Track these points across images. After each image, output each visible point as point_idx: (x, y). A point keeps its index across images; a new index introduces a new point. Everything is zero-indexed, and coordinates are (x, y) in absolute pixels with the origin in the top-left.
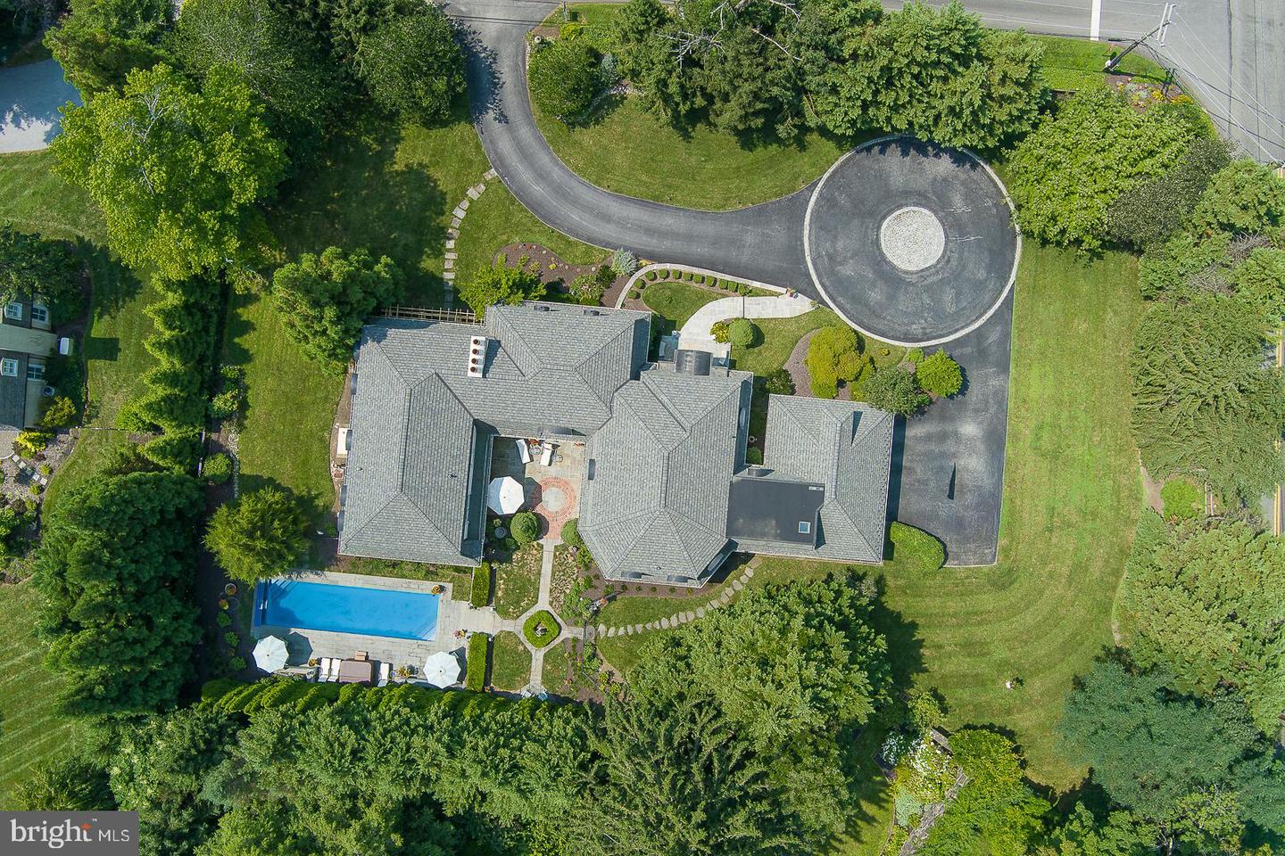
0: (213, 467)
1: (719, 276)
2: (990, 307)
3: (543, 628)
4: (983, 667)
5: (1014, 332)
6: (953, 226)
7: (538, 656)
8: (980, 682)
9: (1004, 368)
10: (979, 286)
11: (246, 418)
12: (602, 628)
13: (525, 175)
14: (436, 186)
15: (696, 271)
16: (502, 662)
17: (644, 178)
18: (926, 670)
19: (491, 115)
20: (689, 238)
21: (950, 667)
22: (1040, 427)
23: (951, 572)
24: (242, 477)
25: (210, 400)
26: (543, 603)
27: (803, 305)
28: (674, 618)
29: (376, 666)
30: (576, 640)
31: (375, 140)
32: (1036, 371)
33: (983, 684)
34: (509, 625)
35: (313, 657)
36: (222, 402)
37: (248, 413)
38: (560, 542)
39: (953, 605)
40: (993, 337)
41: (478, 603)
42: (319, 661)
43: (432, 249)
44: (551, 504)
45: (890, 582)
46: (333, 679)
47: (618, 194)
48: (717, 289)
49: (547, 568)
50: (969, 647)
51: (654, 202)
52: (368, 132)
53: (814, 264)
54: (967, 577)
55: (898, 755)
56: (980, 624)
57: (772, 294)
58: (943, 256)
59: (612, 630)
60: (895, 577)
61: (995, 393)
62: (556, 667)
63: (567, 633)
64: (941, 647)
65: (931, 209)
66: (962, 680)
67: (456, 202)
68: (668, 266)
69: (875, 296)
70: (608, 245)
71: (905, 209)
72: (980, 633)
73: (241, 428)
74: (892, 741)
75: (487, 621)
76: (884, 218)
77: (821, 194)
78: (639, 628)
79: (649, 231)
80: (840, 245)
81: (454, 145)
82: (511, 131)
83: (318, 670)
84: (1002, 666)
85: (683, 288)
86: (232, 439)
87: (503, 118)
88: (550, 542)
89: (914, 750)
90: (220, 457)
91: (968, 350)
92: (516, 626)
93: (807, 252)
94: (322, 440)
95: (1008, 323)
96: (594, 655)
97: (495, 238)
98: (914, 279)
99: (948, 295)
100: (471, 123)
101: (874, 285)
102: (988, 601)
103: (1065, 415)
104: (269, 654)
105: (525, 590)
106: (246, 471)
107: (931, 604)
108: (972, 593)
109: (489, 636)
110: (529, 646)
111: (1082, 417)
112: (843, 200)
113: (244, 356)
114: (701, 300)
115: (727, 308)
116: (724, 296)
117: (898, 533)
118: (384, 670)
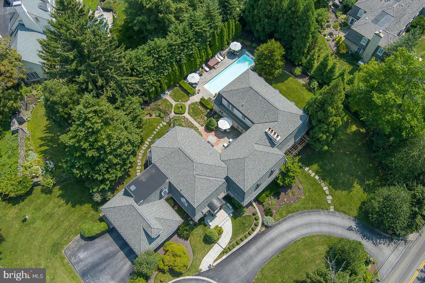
0: (298, 71)
1: (237, 247)
3: (180, 109)
7: (174, 103)
11: (306, 89)
12: (165, 124)
13: (324, 218)
23: (76, 234)
25: (318, 82)
26: (186, 115)
27: (204, 266)
30: (169, 115)
34: (189, 102)
35: (226, 57)
36: (315, 84)
38: (199, 130)
41: (202, 99)
44: (212, 137)
46: (216, 56)
47: (295, 242)
48: (234, 242)
49: (195, 123)
51: (282, 251)
54: (69, 238)
55: (47, 164)
57: (217, 260)
59: (161, 125)
60: (93, 215)
62: (167, 105)
63: (172, 114)
67: (330, 190)
68: (255, 233)
73: (304, 85)
74: (52, 166)
83: (222, 55)
85: (244, 231)
86: (302, 81)
87: (350, 229)
88: (202, 129)
89: (42, 169)
90: (300, 74)
92: (187, 104)
96: (160, 116)
97: (309, 192)
104: (236, 46)
106: (291, 78)
108: (63, 234)
109: (191, 96)
110: (179, 103)
115: (225, 240)
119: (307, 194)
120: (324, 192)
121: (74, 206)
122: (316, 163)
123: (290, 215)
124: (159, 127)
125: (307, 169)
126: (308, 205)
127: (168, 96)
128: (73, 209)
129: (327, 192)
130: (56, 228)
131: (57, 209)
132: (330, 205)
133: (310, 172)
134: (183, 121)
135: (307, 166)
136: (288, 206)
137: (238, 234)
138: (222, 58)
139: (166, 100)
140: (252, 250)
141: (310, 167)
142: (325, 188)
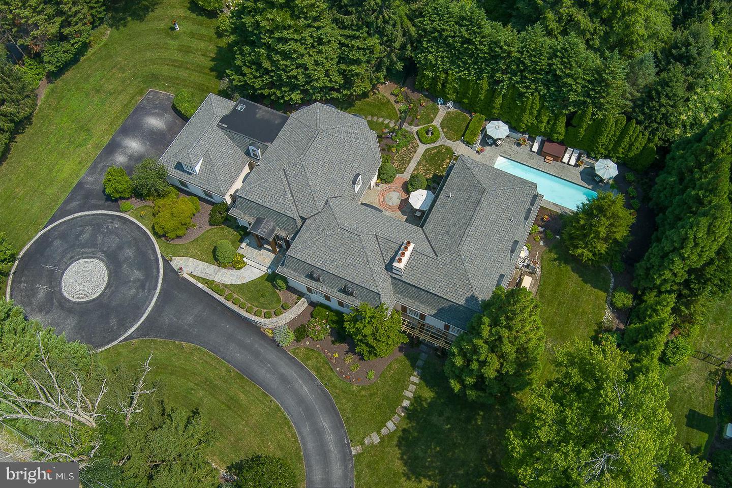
0: (625, 300)
1: (221, 299)
2: (65, 221)
3: (428, 135)
4: (187, 40)
6: (54, 279)
7: (437, 122)
9: (80, 185)
12: (392, 125)
14: (403, 454)
15: (236, 308)
16: (459, 127)
20: (231, 337)
24: (606, 291)
26: (422, 148)
27: (177, 262)
29: (540, 152)
30: (410, 124)
33: (191, 33)
35: (580, 168)
37: (593, 333)
38: (398, 175)
42: (576, 165)
44: (397, 198)
46: (570, 150)
47: (266, 392)
48: (227, 292)
49: (412, 165)
50: (188, 51)
51: (243, 375)
56: (176, 61)
58: (73, 262)
59: (386, 122)
61: (93, 173)
62: (428, 115)
63: (415, 129)
65: (62, 294)
66: (201, 38)
68: (254, 318)
69: (129, 252)
70: (291, 359)
71: (78, 300)
72: (178, 56)
73: (600, 324)
75: (460, 149)
76: (94, 300)
78: (369, 118)
79: (256, 355)
83: (578, 159)
84: (176, 38)
85: (250, 300)
88: (405, 177)
90: (619, 305)
92: (444, 142)
93: (156, 295)
96: (402, 113)
98: (100, 254)
99: (86, 236)
102: (165, 71)
105: (431, 158)
107: (196, 78)
109: (463, 141)
110: (440, 129)
114: (242, 288)
115: (226, 277)
116: (225, 286)
118: (535, 148)
119: (363, 393)
120: (383, 424)
121: (212, 69)
122: (436, 393)
123: (314, 373)
124: (381, 120)
125: (415, 379)
126: (344, 401)
127: (444, 110)
128: (207, 71)
129: (384, 431)
130: (175, 66)
131: (199, 53)
132: (362, 444)
133: (413, 388)
134: (409, 147)
135: (422, 377)
136: (327, 363)
137: (243, 293)
138: (573, 162)
139: (436, 111)
140: (228, 326)
141: (424, 385)
142: (390, 425)
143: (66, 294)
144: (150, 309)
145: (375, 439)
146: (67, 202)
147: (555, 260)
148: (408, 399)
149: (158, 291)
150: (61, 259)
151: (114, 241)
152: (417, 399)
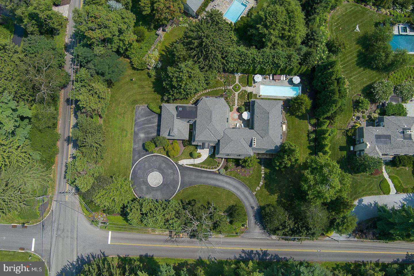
0: (314, 121)
1: (200, 168)
2: (137, 164)
3: (236, 88)
4: (139, 83)
5: (131, 158)
6: (146, 183)
7: (237, 82)
8: (140, 80)
9: (134, 150)
10: (139, 169)
11: (308, 133)
12: (223, 89)
13: (247, 193)
14: (267, 190)
15: (205, 169)
16: (245, 81)
17: (218, 193)
18: (152, 82)
19: (256, 208)
20: (207, 178)
21: (147, 83)
22: (126, 136)
23: (146, 104)
24: (307, 120)
25: (316, 136)
26: (237, 94)
27: (181, 162)
28: (208, 91)
29: (273, 79)
30: (229, 86)
31: (283, 201)
32: (127, 149)
33: (139, 79)
34: (244, 88)
35: (287, 80)
36: (313, 136)
37: (307, 134)
38: (234, 107)
39: (146, 96)
40: (136, 157)
41: (251, 93)
42: (286, 80)
43: (267, 175)
44: (236, 115)
45: (160, 101)
46: (282, 76)
47: (224, 189)
48: (201, 165)
49: (236, 101)
50: (142, 87)
51: (216, 187)
52: (285, 203)
53: (178, 172)
54: (142, 103)
55: (158, 63)
56: (140, 92)
57: (188, 165)
58: (148, 175)
59: (221, 88)
60: (159, 102)
61: (136, 144)
62: (233, 80)
63: (231, 87)
64: (148, 87)
65: (151, 186)
66: (144, 80)
67: (262, 186)
68: (212, 170)
69: (164, 165)
70: (226, 176)
71: (157, 186)
72: (140, 90)
73: (308, 131)
74: (159, 66)
75: (249, 89)
76: (162, 184)
77: (177, 189)
78: (215, 89)
79: (216, 179)
80: (172, 177)
81: (264, 200)
82: (250, 204)
83: (286, 78)
84: (135, 83)
85: (208, 165)
86: (310, 128)
87: (253, 208)
88: (236, 107)
89: (155, 64)
90: (312, 123)
91: (142, 153)
92: (243, 88)
93: (180, 175)
94: (289, 129)
95: (133, 160)
96: (225, 83)
97: (253, 177)
98: (155, 170)
99: (147, 166)
100: (260, 206)
101: (164, 168)
102: (138, 97)
103: (120, 139)
104: (297, 80)
105: (241, 96)
106: (306, 121)
107: (150, 96)
108: (142, 99)
109: (248, 86)
110: (239, 84)
111: (116, 139)
112: (172, 188)
113: (309, 148)
114: (204, 163)
115: (198, 161)
116: (199, 164)
117: (158, 111)
118: (271, 78)
121: (154, 91)
122: (270, 170)
123: (234, 178)
125: (263, 168)
126: (246, 182)
127: (238, 76)
129: (260, 185)
132: (256, 191)
133: (263, 170)
134: (232, 95)
136: (237, 174)
138: (284, 79)
139: (235, 78)
140: (205, 175)
141: (265, 168)
142: (261, 183)
143: (152, 186)
144: (180, 180)
145: (259, 188)
146: (133, 157)
147: (289, 116)
148: (263, 174)
149: (179, 173)
150: (144, 176)
151: (157, 164)
152: (265, 174)
